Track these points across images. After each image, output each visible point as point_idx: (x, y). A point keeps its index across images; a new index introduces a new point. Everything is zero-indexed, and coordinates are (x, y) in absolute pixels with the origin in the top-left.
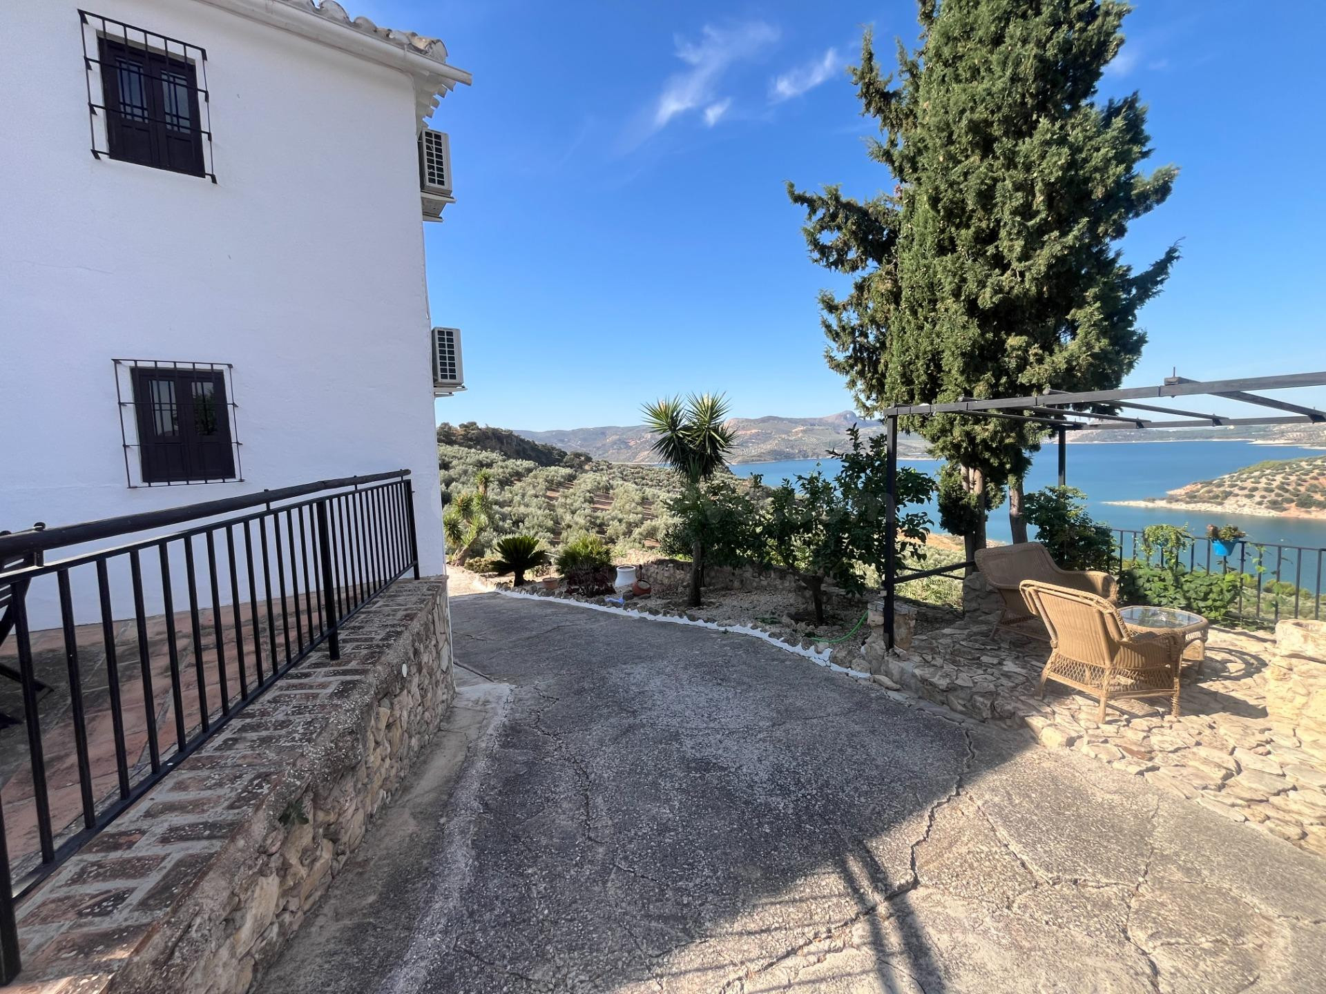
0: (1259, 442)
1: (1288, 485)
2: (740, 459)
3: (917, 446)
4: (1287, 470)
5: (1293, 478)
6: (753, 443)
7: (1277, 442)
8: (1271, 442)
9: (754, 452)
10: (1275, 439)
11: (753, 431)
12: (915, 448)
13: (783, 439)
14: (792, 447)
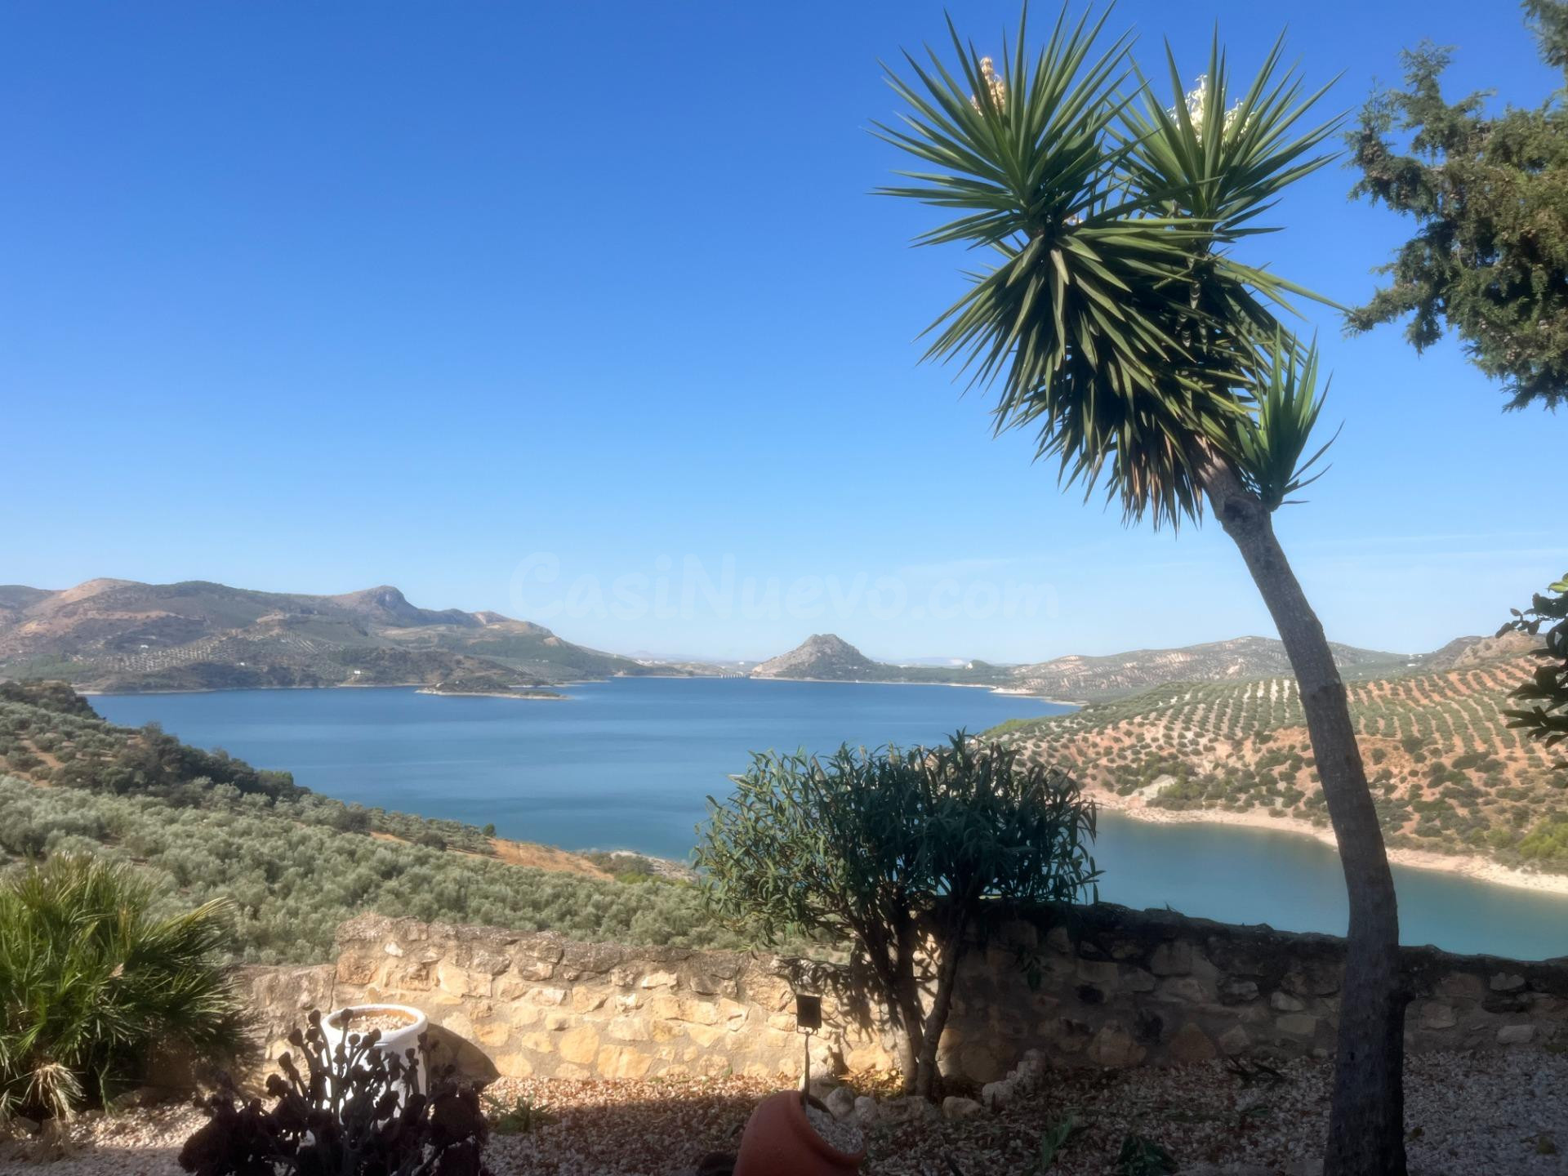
0: (1001, 690)
1: (1040, 755)
2: (113, 680)
3: (526, 670)
4: (1037, 733)
5: (1044, 745)
6: (151, 643)
7: (1019, 691)
8: (1012, 691)
9: (151, 666)
10: (1016, 687)
11: (154, 614)
12: (522, 674)
13: (233, 639)
14: (254, 658)
